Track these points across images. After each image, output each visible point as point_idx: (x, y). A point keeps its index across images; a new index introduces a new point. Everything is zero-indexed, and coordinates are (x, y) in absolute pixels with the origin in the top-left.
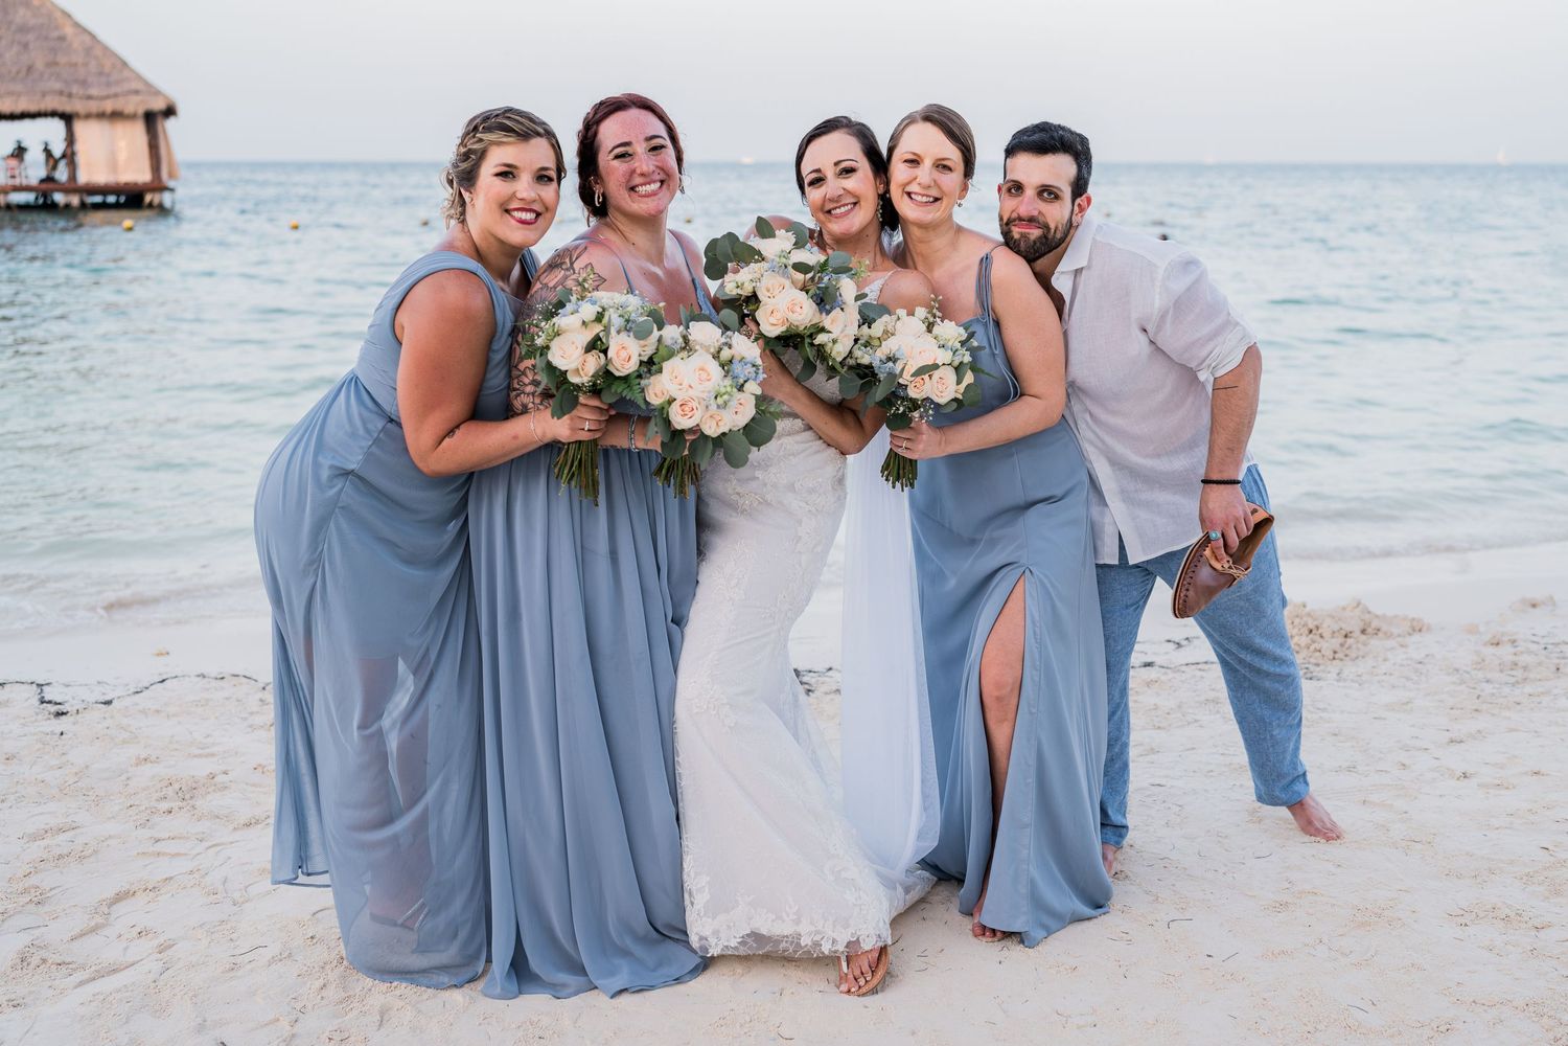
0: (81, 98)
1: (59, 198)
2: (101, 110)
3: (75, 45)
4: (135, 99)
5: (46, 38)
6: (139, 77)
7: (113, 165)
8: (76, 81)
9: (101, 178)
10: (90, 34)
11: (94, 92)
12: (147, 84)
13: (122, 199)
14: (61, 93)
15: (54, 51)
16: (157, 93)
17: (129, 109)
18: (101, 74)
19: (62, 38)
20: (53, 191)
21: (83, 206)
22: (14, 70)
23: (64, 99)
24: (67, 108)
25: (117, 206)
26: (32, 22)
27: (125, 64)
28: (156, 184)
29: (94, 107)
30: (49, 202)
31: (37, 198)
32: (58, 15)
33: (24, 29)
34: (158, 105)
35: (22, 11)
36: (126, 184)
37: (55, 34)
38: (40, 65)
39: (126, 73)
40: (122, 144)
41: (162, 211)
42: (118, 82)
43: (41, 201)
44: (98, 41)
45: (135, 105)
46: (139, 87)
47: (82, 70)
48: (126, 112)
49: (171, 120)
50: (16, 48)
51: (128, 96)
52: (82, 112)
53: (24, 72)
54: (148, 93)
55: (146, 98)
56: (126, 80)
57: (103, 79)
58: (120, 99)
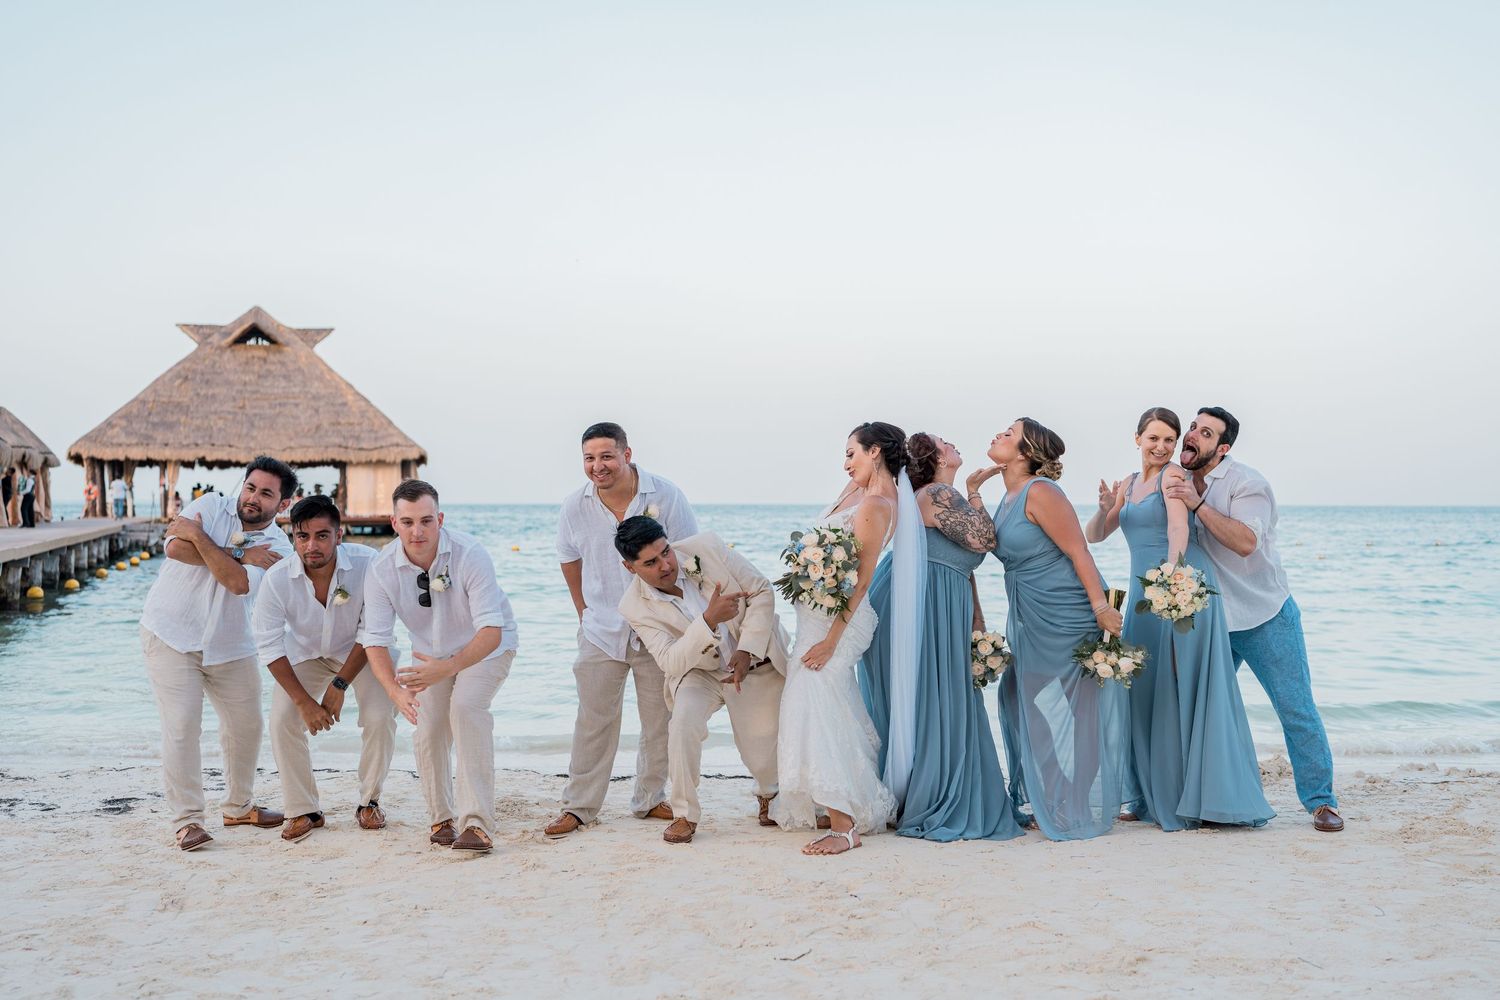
0: (355, 449)
2: (369, 459)
3: (354, 409)
4: (396, 450)
5: (333, 404)
6: (401, 433)
7: (374, 503)
8: (352, 437)
9: (365, 512)
10: (365, 400)
11: (364, 445)
12: (405, 437)
13: (378, 531)
14: (340, 446)
15: (337, 414)
16: (413, 445)
17: (390, 458)
18: (371, 431)
19: (345, 404)
21: (348, 533)
22: (306, 428)
23: (342, 450)
24: (344, 458)
25: (373, 534)
26: (323, 392)
27: (390, 423)
29: (363, 457)
32: (344, 386)
33: (315, 398)
34: (413, 455)
35: (316, 384)
36: (383, 517)
37: (340, 401)
38: (325, 424)
39: (391, 430)
40: (381, 486)
42: (383, 437)
44: (372, 406)
45: (395, 455)
46: (400, 441)
47: (357, 428)
48: (388, 460)
49: (422, 466)
50: (310, 412)
51: (391, 448)
52: (354, 461)
53: (314, 430)
54: (406, 446)
55: (404, 449)
56: (391, 435)
57: (373, 435)
58: (385, 451)
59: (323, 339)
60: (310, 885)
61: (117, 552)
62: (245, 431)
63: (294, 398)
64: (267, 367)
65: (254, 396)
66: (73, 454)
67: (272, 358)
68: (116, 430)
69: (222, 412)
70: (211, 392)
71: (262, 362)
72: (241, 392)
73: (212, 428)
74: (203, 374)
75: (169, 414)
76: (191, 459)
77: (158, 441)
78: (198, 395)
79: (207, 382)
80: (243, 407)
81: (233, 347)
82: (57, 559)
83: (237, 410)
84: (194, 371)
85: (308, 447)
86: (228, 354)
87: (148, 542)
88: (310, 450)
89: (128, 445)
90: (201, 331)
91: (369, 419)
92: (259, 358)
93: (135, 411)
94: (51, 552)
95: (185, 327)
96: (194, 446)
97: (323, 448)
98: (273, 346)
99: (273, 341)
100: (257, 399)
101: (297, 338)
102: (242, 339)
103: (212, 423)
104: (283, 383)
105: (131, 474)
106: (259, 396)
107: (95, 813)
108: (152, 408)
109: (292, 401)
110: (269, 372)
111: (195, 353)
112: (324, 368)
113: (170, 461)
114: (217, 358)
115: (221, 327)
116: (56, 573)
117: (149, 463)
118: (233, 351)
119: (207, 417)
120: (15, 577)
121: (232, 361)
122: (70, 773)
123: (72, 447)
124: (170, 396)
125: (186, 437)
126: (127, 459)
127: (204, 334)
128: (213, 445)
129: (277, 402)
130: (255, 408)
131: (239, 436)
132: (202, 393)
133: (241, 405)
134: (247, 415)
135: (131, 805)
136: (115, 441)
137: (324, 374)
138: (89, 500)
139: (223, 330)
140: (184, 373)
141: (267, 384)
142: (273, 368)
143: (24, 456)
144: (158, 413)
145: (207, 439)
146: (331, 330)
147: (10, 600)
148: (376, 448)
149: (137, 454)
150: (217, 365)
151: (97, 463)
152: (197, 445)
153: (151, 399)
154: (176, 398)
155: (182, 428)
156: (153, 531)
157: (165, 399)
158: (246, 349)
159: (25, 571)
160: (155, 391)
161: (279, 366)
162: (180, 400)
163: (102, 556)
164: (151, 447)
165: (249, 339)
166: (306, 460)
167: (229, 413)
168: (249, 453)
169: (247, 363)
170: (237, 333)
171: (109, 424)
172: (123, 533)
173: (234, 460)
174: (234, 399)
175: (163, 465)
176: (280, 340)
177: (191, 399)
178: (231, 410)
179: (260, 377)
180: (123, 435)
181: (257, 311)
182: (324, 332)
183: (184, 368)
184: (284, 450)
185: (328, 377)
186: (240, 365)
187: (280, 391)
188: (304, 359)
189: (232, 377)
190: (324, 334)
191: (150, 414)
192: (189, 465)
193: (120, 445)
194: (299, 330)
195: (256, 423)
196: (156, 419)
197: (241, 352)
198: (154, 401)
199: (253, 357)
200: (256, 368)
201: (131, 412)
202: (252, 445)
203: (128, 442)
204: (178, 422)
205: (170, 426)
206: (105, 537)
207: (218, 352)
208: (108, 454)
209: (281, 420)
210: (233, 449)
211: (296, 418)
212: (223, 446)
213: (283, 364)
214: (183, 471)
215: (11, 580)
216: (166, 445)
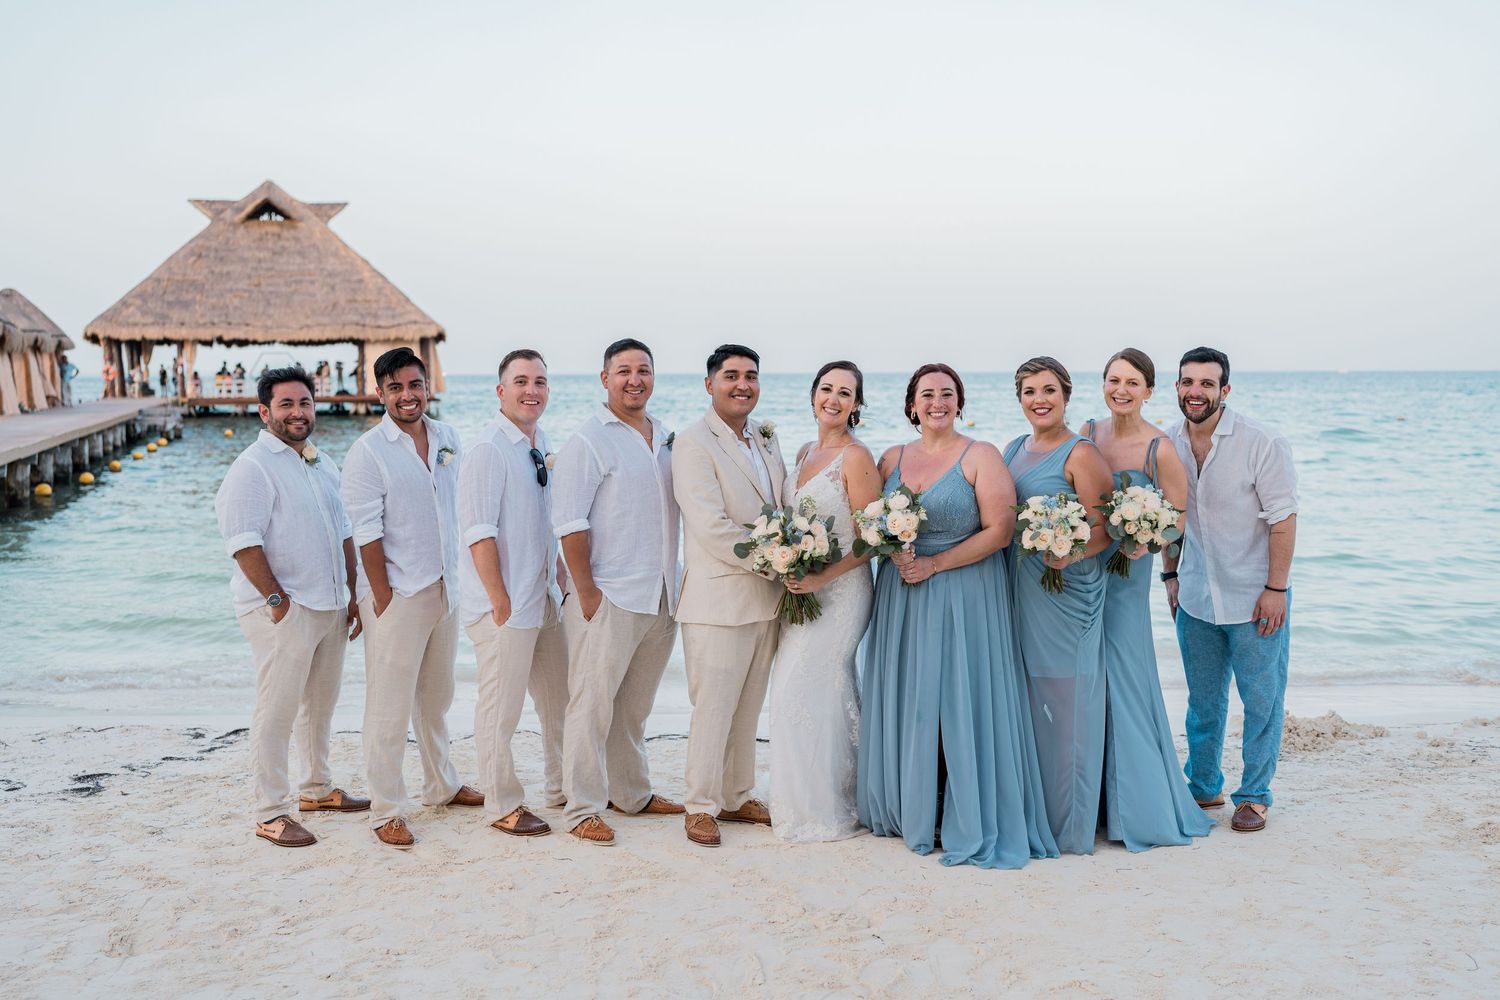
0: (372, 327)
1: (349, 407)
2: (386, 337)
3: (370, 286)
4: (414, 327)
5: (349, 281)
6: (418, 311)
8: (369, 314)
10: (383, 277)
11: (382, 323)
12: (424, 315)
14: (357, 324)
15: (354, 290)
16: (431, 322)
17: (409, 337)
18: (388, 308)
19: (361, 281)
20: (343, 401)
22: (323, 308)
23: (359, 328)
24: (361, 336)
26: (339, 268)
27: (408, 300)
29: (382, 335)
30: (340, 409)
31: (331, 408)
32: (359, 262)
33: (331, 275)
34: (431, 332)
35: (332, 260)
37: (355, 278)
38: (342, 302)
39: (408, 307)
42: (401, 315)
43: (335, 408)
44: (388, 283)
45: (414, 333)
46: (417, 318)
47: (374, 306)
49: (441, 344)
50: (325, 289)
51: (409, 326)
52: (372, 338)
53: (330, 308)
54: (424, 323)
55: (422, 326)
56: (408, 312)
57: (390, 313)
58: (404, 328)
59: (336, 213)
60: (276, 911)
61: (134, 437)
62: (261, 309)
63: (310, 275)
64: (281, 243)
65: (270, 274)
66: (89, 334)
67: (286, 233)
68: (131, 309)
69: (238, 290)
70: (225, 269)
71: (276, 238)
72: (256, 269)
73: (227, 307)
74: (216, 251)
75: (184, 293)
76: (208, 338)
77: (174, 320)
78: (212, 272)
79: (221, 259)
80: (258, 285)
81: (247, 223)
82: (69, 452)
83: (253, 288)
84: (208, 249)
85: (325, 325)
86: (241, 231)
87: (165, 426)
88: (328, 328)
89: (145, 325)
90: (213, 207)
91: (386, 296)
92: (273, 234)
93: (149, 289)
94: (62, 446)
95: (197, 203)
96: (209, 325)
97: (340, 327)
98: (287, 222)
99: (287, 217)
100: (272, 276)
101: (310, 214)
102: (255, 215)
103: (228, 301)
104: (298, 260)
105: (149, 353)
106: (273, 273)
107: (62, 796)
108: (167, 286)
109: (308, 278)
110: (284, 248)
111: (208, 229)
112: (340, 244)
113: (188, 341)
114: (230, 235)
115: (234, 202)
116: (68, 465)
117: (167, 341)
118: (246, 227)
119: (222, 295)
120: (24, 474)
121: (246, 237)
122: (44, 736)
123: (88, 327)
124: (185, 275)
125: (202, 316)
126: (144, 339)
127: (217, 210)
128: (229, 324)
129: (293, 279)
130: (269, 285)
131: (256, 315)
132: (217, 270)
133: (256, 282)
134: (262, 293)
135: (102, 782)
136: (131, 320)
137: (339, 250)
138: (108, 380)
139: (236, 205)
140: (197, 251)
141: (281, 260)
142: (287, 244)
143: (36, 341)
144: (173, 292)
145: (223, 318)
146: (346, 204)
147: (19, 497)
148: (393, 326)
149: (153, 333)
150: (231, 242)
151: (113, 343)
152: (213, 324)
153: (166, 277)
154: (191, 276)
155: (197, 307)
156: (169, 415)
157: (179, 277)
158: (259, 224)
159: (34, 468)
160: (170, 269)
161: (293, 243)
162: (196, 277)
163: (119, 443)
164: (167, 326)
165: (263, 214)
166: (324, 338)
167: (245, 291)
168: (266, 332)
169: (261, 239)
170: (250, 208)
171: (124, 303)
172: (139, 417)
173: (251, 339)
174: (249, 277)
175: (181, 344)
176: (294, 215)
177: (206, 277)
178: (245, 287)
179: (274, 253)
180: (139, 314)
181: (269, 185)
182: (338, 207)
183: (197, 245)
184: (301, 328)
185: (343, 253)
186: (254, 241)
187: (295, 268)
188: (318, 235)
189: (247, 254)
190: (339, 208)
191: (165, 292)
192: (208, 343)
193: (135, 325)
194: (312, 205)
195: (272, 302)
196: (170, 298)
197: (255, 229)
198: (168, 280)
199: (267, 234)
200: (270, 244)
201: (146, 291)
202: (269, 323)
203: (143, 321)
204: (193, 301)
205: (185, 305)
206: (120, 424)
207: (231, 228)
208: (124, 334)
209: (297, 298)
210: (250, 328)
211: (314, 295)
212: (239, 324)
213: (297, 240)
214: (200, 348)
215: (20, 478)
216: (182, 324)
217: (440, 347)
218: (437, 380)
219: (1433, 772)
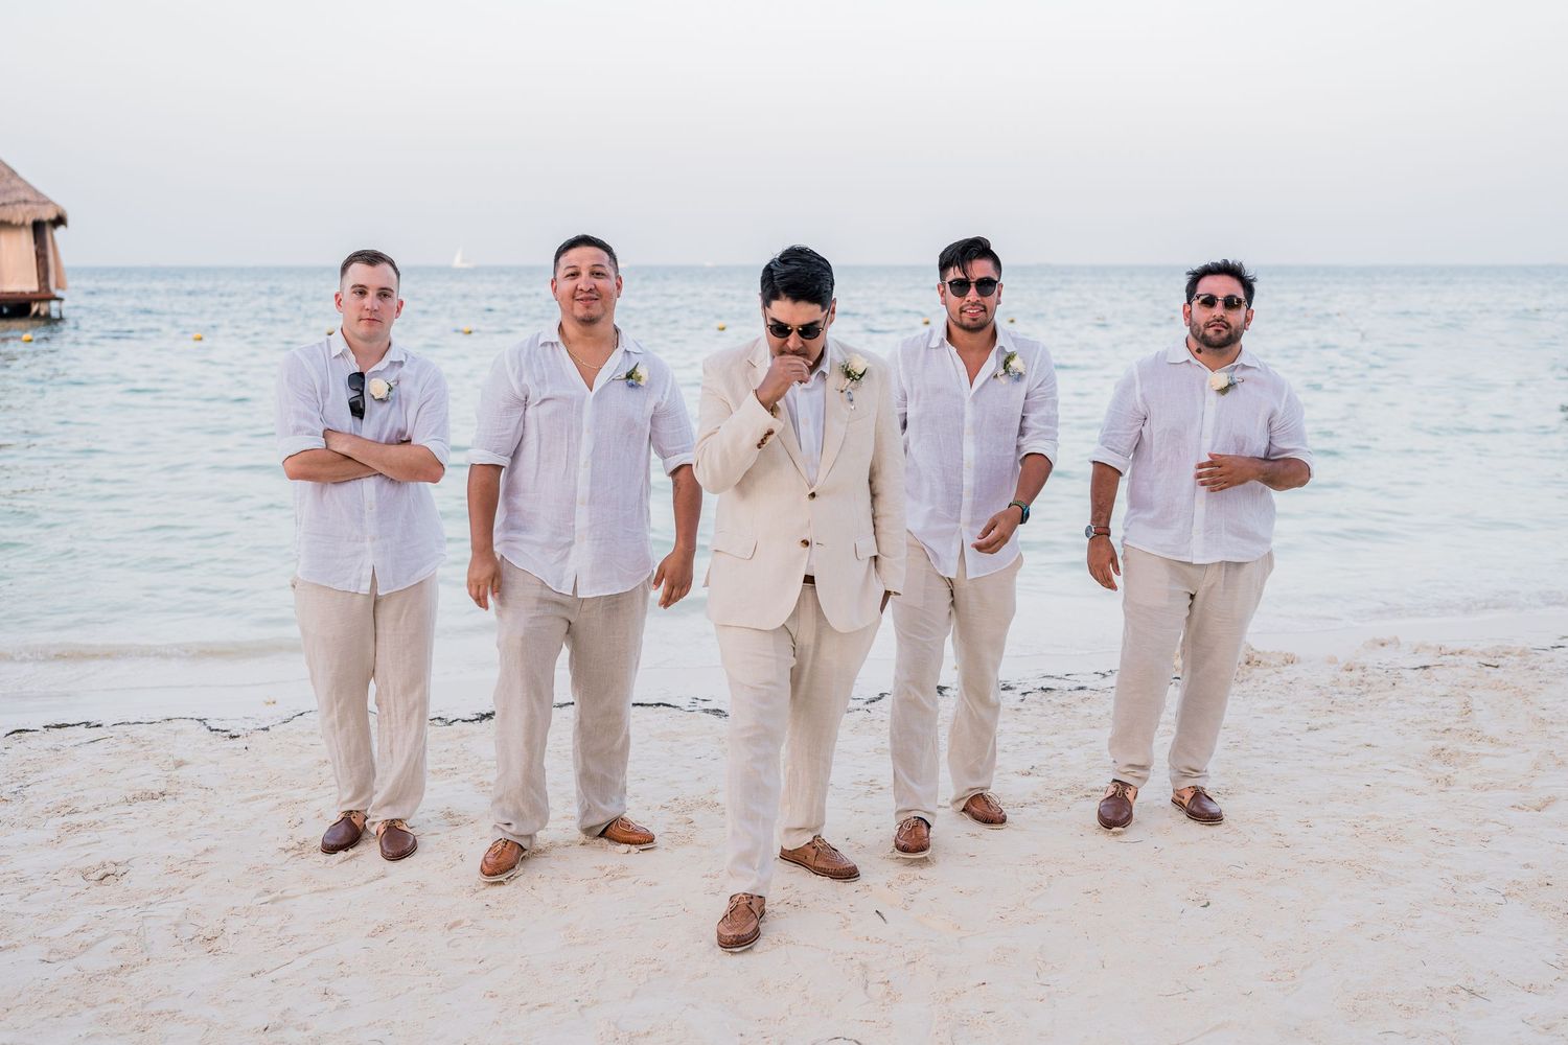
4: (24, 208)
6: (28, 187)
12: (37, 193)
16: (47, 202)
17: (17, 219)
27: (13, 173)
28: (43, 294)
34: (48, 214)
39: (14, 183)
41: (48, 320)
42: (6, 192)
45: (24, 214)
46: (28, 196)
48: (14, 222)
49: (61, 229)
51: (17, 206)
54: (38, 203)
55: (35, 207)
56: (15, 189)
58: (9, 209)
217: (59, 233)
218: (58, 273)
219: (1361, 699)
